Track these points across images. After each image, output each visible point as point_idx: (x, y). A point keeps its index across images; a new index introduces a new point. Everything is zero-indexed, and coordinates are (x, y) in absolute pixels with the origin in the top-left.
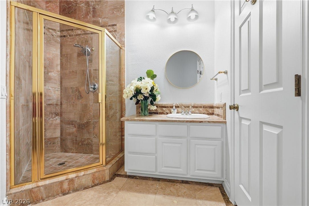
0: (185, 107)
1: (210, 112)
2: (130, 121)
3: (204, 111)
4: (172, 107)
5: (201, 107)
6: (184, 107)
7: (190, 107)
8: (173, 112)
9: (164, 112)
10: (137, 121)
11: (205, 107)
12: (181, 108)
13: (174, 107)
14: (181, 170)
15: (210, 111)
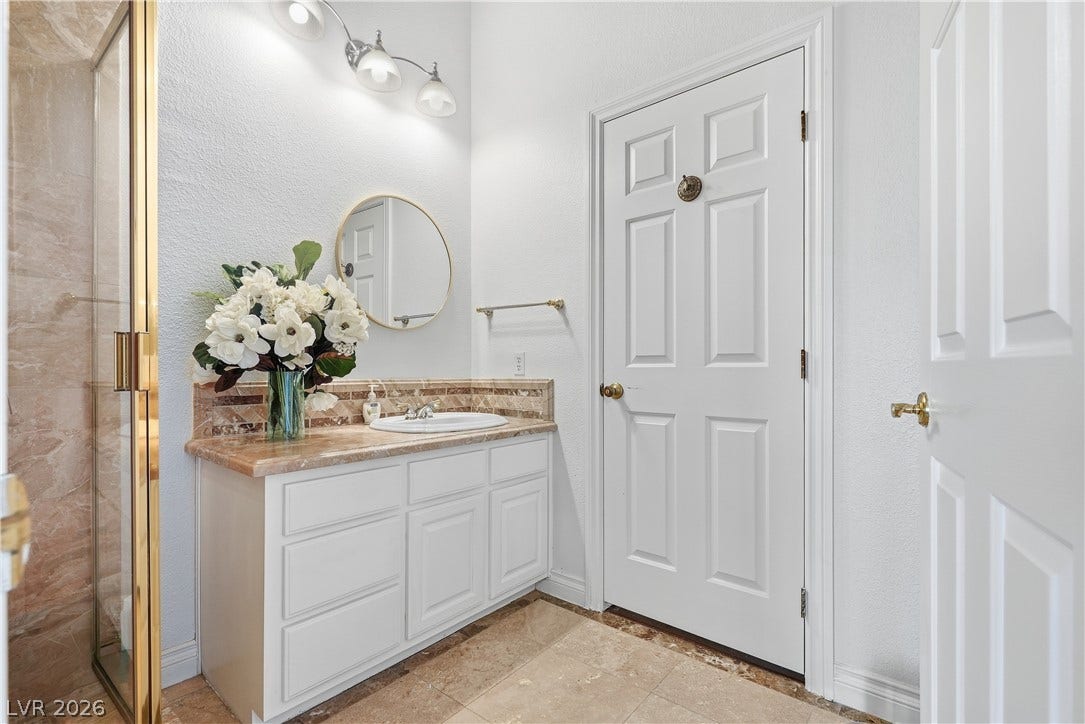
0: (402, 393)
1: (464, 404)
2: (304, 469)
3: (451, 402)
4: (364, 395)
5: (442, 391)
6: (398, 394)
7: (416, 393)
8: (369, 413)
9: (331, 417)
10: (338, 463)
11: (452, 390)
12: (389, 396)
13: (372, 394)
14: (471, 595)
15: (463, 399)
